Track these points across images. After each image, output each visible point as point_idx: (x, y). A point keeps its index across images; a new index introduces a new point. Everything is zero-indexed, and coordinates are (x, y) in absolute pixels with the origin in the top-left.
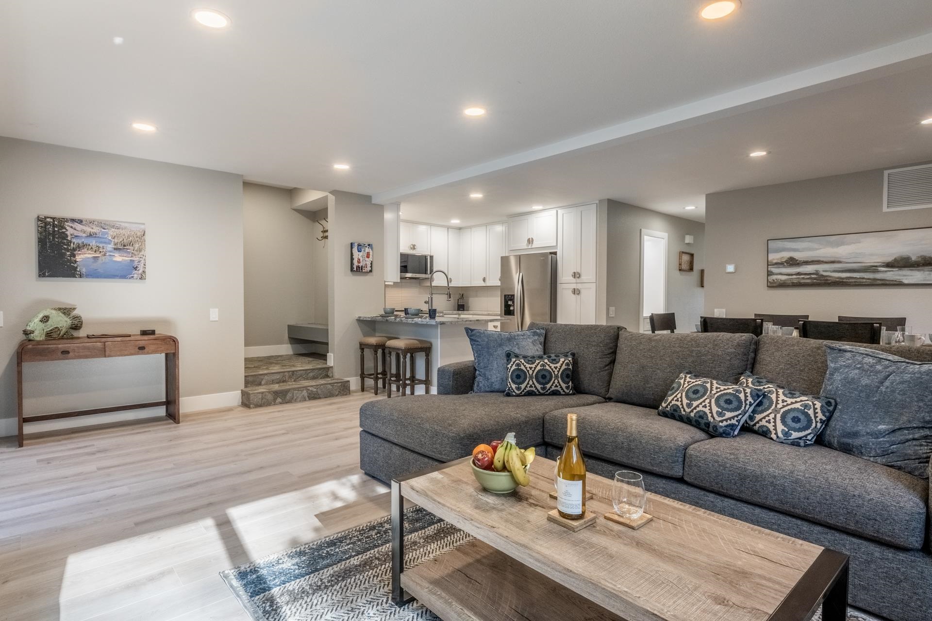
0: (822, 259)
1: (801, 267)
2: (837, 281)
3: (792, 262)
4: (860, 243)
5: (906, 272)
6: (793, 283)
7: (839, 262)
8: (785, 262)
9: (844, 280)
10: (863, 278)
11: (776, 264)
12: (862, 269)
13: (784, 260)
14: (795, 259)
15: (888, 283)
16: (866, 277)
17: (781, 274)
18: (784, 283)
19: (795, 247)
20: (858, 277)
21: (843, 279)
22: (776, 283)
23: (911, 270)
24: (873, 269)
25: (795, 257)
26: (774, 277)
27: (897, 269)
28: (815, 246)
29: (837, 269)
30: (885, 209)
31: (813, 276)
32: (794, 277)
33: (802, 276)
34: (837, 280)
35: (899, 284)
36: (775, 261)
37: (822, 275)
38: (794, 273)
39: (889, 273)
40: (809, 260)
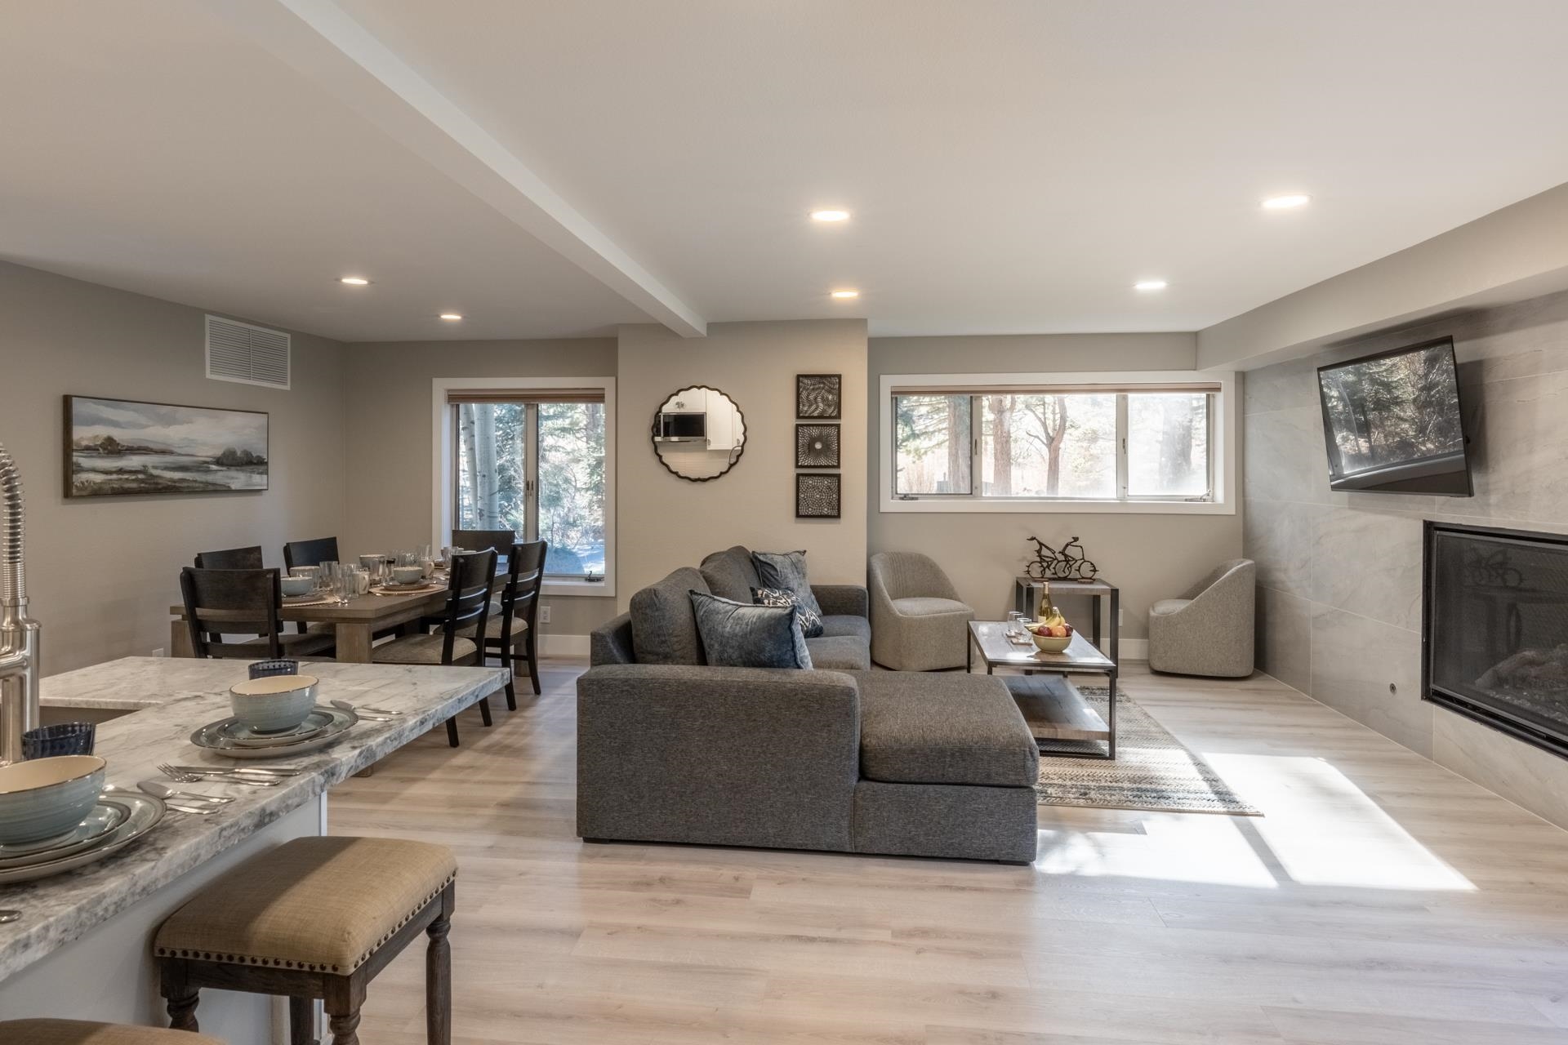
0: (151, 446)
1: (124, 458)
2: (169, 486)
3: (111, 448)
4: (191, 422)
5: (233, 473)
6: (113, 488)
7: (171, 453)
8: (100, 446)
9: (177, 484)
10: (196, 481)
11: (88, 448)
12: (194, 466)
13: (99, 443)
14: (115, 441)
15: (219, 488)
16: (198, 479)
17: (94, 470)
18: (100, 489)
19: (115, 418)
20: (191, 479)
21: (174, 481)
22: (86, 488)
23: (237, 470)
24: (202, 467)
25: (115, 438)
26: (84, 476)
27: (224, 468)
28: (143, 420)
29: (168, 465)
30: (209, 376)
31: (140, 476)
32: (114, 476)
33: (126, 476)
34: (169, 483)
35: (226, 491)
36: (84, 443)
37: (152, 475)
38: (114, 470)
39: (220, 474)
40: (135, 446)
